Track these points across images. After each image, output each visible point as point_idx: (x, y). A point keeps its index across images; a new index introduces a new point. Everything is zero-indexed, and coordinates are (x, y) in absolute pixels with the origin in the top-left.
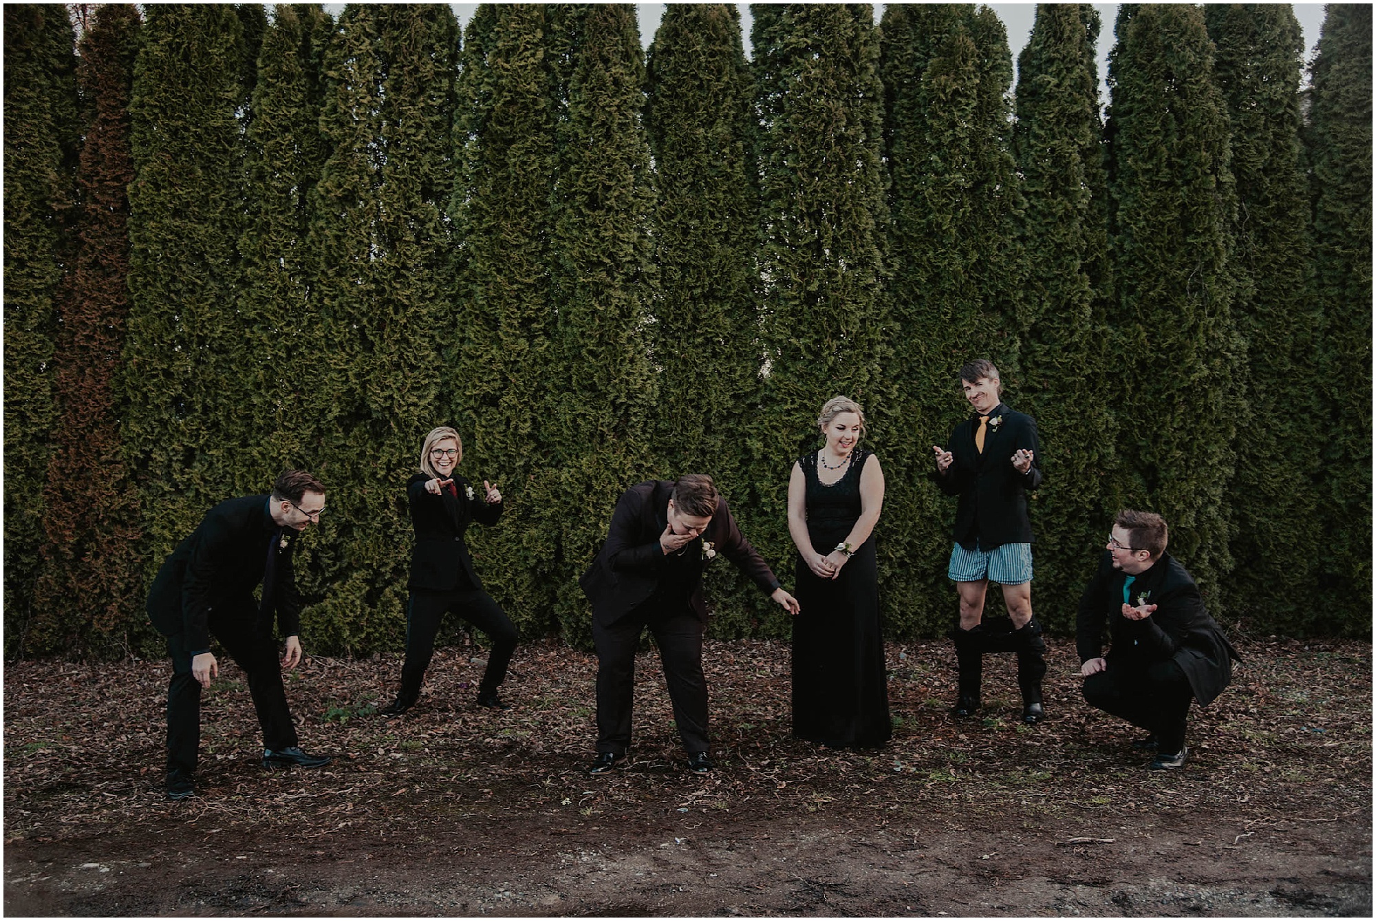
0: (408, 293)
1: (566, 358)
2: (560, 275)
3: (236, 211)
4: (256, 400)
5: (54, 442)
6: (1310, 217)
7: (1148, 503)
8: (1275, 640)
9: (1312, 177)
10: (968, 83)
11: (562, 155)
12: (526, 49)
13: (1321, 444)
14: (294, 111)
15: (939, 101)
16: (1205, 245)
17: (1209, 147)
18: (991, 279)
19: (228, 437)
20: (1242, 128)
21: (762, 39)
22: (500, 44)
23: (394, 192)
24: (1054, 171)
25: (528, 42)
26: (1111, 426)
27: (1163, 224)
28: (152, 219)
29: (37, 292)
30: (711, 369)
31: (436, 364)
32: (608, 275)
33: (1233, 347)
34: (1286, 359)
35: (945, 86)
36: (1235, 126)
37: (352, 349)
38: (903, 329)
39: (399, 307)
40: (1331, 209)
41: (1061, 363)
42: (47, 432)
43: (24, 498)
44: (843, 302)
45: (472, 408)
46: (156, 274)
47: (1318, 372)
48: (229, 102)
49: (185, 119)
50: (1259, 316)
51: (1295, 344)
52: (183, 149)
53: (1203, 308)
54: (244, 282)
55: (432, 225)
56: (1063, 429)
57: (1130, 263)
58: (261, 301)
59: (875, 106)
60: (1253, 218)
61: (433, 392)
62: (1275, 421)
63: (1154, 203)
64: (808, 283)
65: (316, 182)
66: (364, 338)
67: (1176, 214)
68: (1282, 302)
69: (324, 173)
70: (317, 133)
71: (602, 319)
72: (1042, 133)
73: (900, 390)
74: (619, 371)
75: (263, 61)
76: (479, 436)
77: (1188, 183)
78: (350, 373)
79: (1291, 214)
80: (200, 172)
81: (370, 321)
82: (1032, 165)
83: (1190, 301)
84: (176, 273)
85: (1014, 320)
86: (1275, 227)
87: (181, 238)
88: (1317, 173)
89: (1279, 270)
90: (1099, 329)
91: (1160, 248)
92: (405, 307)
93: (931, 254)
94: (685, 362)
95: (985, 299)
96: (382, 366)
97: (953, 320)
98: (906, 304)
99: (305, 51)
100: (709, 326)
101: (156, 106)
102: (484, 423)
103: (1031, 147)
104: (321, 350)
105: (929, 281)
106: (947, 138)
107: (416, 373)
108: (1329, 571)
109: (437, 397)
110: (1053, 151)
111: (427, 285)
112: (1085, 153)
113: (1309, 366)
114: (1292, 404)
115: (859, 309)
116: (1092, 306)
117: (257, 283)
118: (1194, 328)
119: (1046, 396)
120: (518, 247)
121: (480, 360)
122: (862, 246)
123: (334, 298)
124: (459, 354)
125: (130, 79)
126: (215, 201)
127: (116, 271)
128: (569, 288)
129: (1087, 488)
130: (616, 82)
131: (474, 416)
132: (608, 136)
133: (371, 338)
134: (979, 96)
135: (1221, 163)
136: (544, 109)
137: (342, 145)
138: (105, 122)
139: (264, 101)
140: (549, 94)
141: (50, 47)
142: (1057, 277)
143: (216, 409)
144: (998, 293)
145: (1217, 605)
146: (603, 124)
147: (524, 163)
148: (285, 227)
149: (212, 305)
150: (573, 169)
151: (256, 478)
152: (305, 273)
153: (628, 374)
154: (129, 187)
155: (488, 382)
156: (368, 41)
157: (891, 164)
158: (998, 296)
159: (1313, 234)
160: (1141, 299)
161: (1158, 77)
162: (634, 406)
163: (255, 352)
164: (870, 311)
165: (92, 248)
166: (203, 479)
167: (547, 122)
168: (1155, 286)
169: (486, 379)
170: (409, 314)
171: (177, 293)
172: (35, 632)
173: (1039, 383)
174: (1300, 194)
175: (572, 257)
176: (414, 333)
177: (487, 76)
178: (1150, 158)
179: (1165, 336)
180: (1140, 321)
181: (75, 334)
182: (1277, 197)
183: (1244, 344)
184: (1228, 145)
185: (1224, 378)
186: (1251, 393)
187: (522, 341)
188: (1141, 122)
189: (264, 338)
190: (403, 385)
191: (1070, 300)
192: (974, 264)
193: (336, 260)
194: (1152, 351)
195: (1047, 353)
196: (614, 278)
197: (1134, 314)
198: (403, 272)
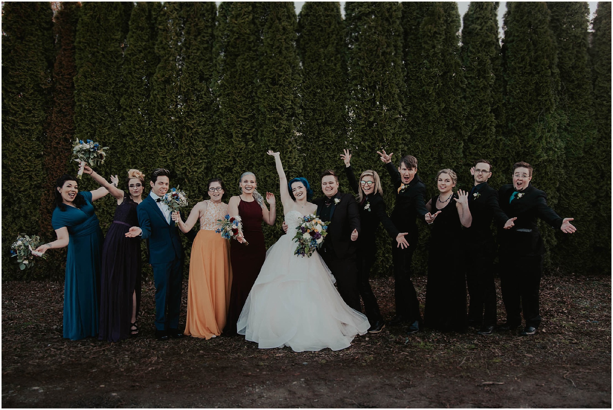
0: (193, 122)
1: (262, 151)
2: (259, 115)
3: (120, 87)
5: (43, 188)
6: (592, 88)
8: (574, 275)
9: (593, 70)
10: (441, 28)
11: (261, 61)
12: (244, 15)
13: (596, 189)
14: (144, 43)
15: (428, 36)
16: (546, 101)
17: (548, 57)
18: (451, 115)
20: (563, 49)
21: (349, 9)
22: (233, 13)
23: (187, 78)
24: (479, 67)
25: (246, 12)
27: (527, 91)
28: (84, 91)
29: (36, 123)
30: (326, 155)
31: (205, 153)
32: (280, 114)
33: (558, 146)
34: (581, 152)
35: (431, 30)
36: (559, 47)
37: (169, 147)
38: (411, 138)
39: (189, 129)
40: (601, 85)
41: (482, 153)
42: (40, 184)
43: (31, 212)
44: (385, 126)
45: (220, 173)
46: (85, 115)
47: (595, 157)
48: (117, 40)
49: (97, 48)
50: (569, 132)
51: (585, 145)
52: (97, 61)
53: (545, 129)
54: (123, 118)
55: (203, 92)
57: (513, 108)
58: (130, 127)
59: (399, 38)
60: (567, 89)
61: (204, 166)
62: (576, 179)
63: (523, 82)
64: (369, 118)
65: (153, 74)
67: (533, 87)
68: (579, 126)
69: (157, 70)
70: (154, 53)
71: (277, 134)
72: (474, 50)
74: (285, 157)
75: (132, 22)
77: (538, 73)
78: (168, 158)
79: (584, 87)
80: (104, 71)
81: (177, 135)
82: (469, 65)
83: (539, 126)
84: (94, 115)
85: (460, 133)
86: (577, 92)
87: (96, 100)
88: (596, 69)
89: (578, 112)
90: (499, 138)
91: (526, 102)
92: (192, 129)
93: (424, 104)
94: (314, 153)
95: (448, 125)
96: (182, 154)
97: (434, 134)
98: (413, 126)
99: (149, 17)
100: (325, 136)
101: (85, 43)
102: (225, 180)
103: (469, 57)
104: (155, 148)
105: (423, 116)
106: (431, 52)
107: (197, 158)
108: (598, 245)
109: (205, 168)
110: (478, 58)
111: (201, 119)
112: (493, 60)
113: (591, 155)
114: (583, 172)
115: (392, 129)
116: (495, 127)
117: (128, 119)
118: (541, 138)
120: (240, 102)
121: (224, 152)
122: (393, 101)
123: (161, 125)
124: (215, 149)
125: (75, 31)
126: (110, 83)
127: (69, 114)
128: (263, 120)
130: (284, 29)
131: (221, 176)
132: (280, 52)
133: (177, 142)
134: (446, 34)
135: (553, 64)
136: (253, 41)
137: (165, 58)
138: (65, 50)
139: (132, 39)
140: (254, 34)
141: (42, 19)
142: (480, 115)
144: (454, 122)
145: (549, 260)
146: (278, 47)
147: (244, 65)
148: (140, 94)
149: (109, 128)
150: (265, 67)
152: (149, 114)
153: (289, 158)
154: (74, 78)
155: (228, 162)
156: (176, 13)
157: (406, 65)
158: (454, 123)
159: (593, 96)
160: (517, 124)
161: (525, 26)
162: (292, 172)
163: (127, 149)
164: (397, 129)
165: (59, 104)
166: (106, 204)
167: (254, 47)
168: (524, 119)
169: (227, 160)
170: (193, 131)
171: (94, 123)
172: (37, 269)
173: (472, 162)
174: (588, 78)
175: (264, 106)
176: (195, 140)
177: (228, 27)
178: (522, 61)
179: (528, 141)
180: (517, 135)
181: (52, 142)
182: (578, 79)
183: (563, 145)
184: (556, 56)
185: (554, 160)
186: (566, 167)
187: (242, 143)
188: (518, 46)
189: (131, 143)
190: (191, 163)
191: (486, 125)
192: (443, 109)
193: (162, 108)
194: (522, 148)
195: (475, 149)
196: (283, 116)
197: (514, 131)
198: (191, 113)
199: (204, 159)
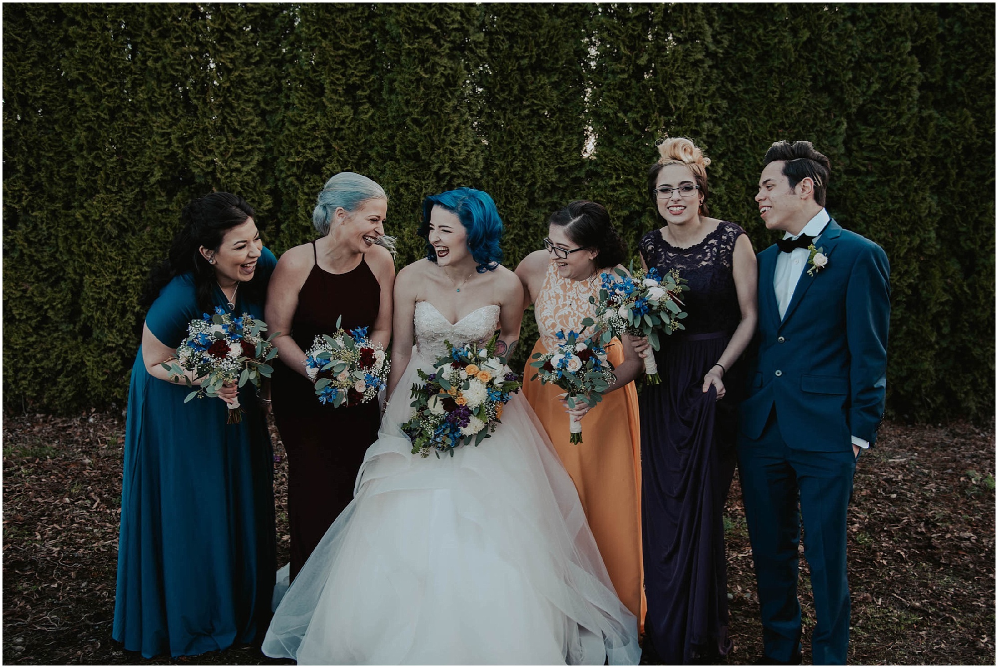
0: (232, 56)
1: (390, 127)
2: (385, 42)
4: (78, 162)
7: (966, 289)
18: (821, 59)
19: (52, 199)
26: (934, 211)
30: (536, 142)
31: (260, 129)
32: (434, 42)
37: (176, 112)
38: (730, 108)
41: (887, 147)
44: (672, 77)
45: (294, 174)
56: (886, 212)
57: (958, 47)
58: (84, 61)
61: (257, 158)
64: (638, 57)
66: (187, 99)
71: (427, 87)
73: (725, 168)
74: (444, 141)
76: (300, 203)
78: (172, 137)
85: (841, 100)
90: (925, 113)
93: (761, 31)
94: (511, 134)
95: (814, 79)
97: (781, 99)
98: (734, 82)
100: (536, 98)
102: (306, 190)
104: (144, 113)
105: (758, 58)
107: (240, 139)
109: (260, 163)
115: (688, 85)
116: (920, 89)
117: (80, 43)
119: (870, 179)
121: (304, 127)
122: (693, 20)
123: (156, 60)
124: (283, 120)
128: (394, 55)
129: (906, 272)
131: (296, 183)
133: (195, 102)
142: (887, 59)
143: (39, 170)
144: (828, 73)
149: (34, 64)
151: (79, 240)
153: (453, 144)
155: (312, 149)
158: (827, 76)
162: (458, 177)
163: (78, 113)
164: (698, 88)
166: (27, 240)
169: (309, 145)
170: (233, 78)
173: (863, 165)
175: (397, 22)
176: (238, 98)
187: (346, 108)
189: (86, 99)
190: (226, 149)
191: (899, 82)
192: (805, 43)
193: (159, 21)
194: (978, 137)
195: (873, 136)
196: (440, 46)
197: (960, 99)
198: (228, 34)
199: (257, 142)
